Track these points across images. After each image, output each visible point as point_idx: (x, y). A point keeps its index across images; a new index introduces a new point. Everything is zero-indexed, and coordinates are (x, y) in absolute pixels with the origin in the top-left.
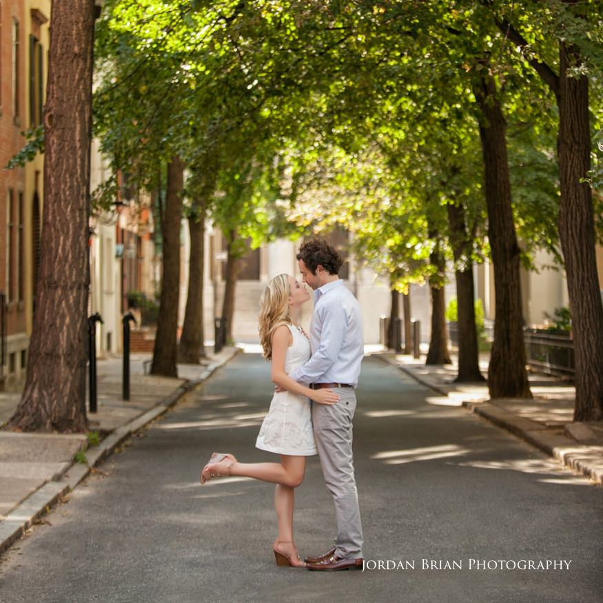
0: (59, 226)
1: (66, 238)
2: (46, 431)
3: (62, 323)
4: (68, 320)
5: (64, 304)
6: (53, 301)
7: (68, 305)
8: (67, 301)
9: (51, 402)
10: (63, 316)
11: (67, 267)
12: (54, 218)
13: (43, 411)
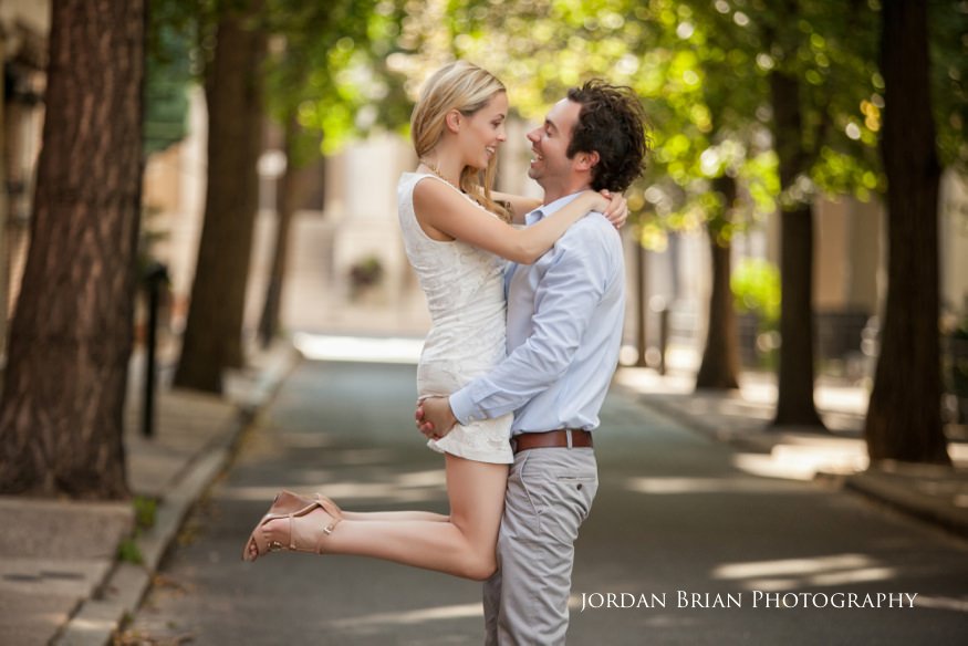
0: (83, 73)
1: (98, 101)
2: (45, 496)
3: (85, 275)
4: (96, 270)
5: (89, 236)
6: (66, 230)
7: (98, 240)
8: (97, 230)
9: (56, 437)
10: (87, 263)
11: (98, 162)
12: (74, 57)
13: (38, 455)
